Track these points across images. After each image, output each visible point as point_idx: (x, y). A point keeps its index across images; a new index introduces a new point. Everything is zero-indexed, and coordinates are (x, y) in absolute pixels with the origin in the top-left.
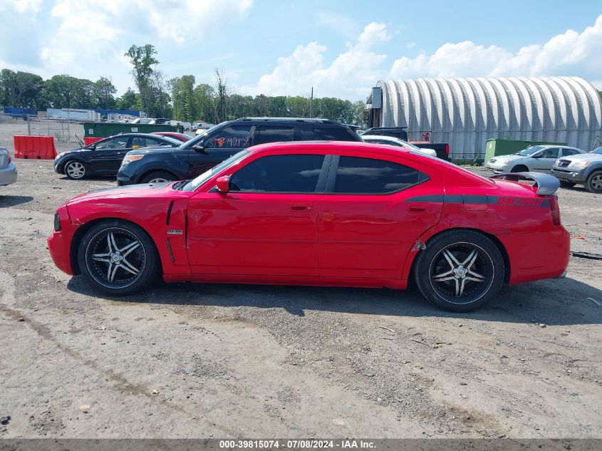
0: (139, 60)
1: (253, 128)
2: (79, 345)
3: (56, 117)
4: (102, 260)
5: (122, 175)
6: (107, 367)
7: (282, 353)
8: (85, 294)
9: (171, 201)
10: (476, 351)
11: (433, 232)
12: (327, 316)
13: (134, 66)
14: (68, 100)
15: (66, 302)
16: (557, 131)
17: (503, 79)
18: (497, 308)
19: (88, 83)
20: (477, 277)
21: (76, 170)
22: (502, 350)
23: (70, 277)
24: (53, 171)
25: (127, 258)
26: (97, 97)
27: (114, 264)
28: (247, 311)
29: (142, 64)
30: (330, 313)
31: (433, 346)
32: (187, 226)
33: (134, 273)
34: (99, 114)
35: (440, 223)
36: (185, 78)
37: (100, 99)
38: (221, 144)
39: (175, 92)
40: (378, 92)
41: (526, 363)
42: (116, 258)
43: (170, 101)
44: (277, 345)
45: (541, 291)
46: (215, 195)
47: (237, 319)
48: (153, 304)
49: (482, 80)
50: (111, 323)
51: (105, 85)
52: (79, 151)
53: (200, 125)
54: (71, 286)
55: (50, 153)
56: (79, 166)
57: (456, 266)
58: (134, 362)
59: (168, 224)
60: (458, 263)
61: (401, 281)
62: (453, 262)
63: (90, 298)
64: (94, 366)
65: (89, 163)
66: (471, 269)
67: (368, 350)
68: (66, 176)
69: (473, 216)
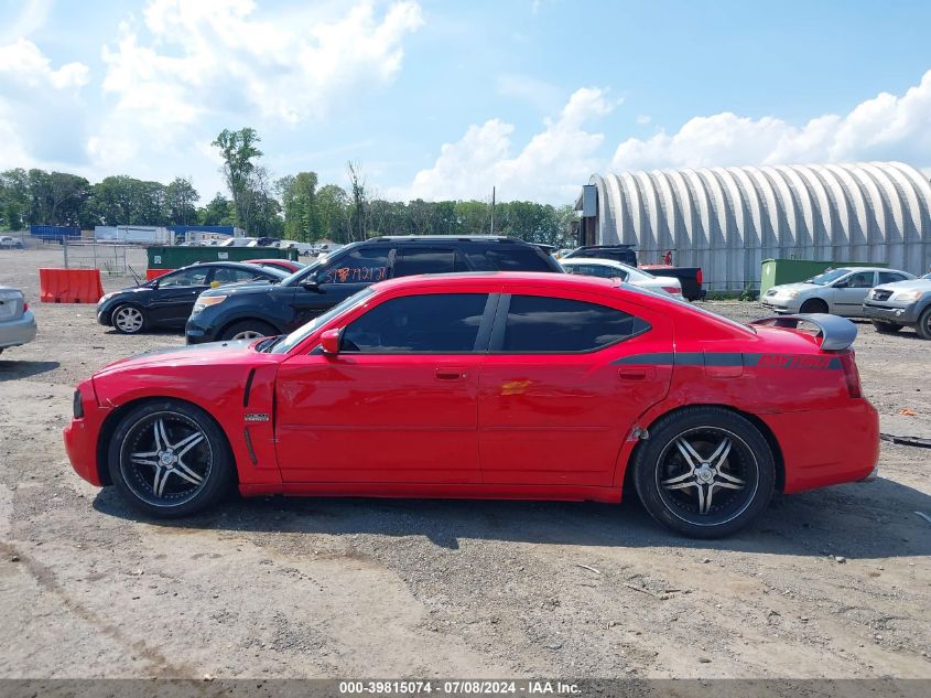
0: (233, 152)
1: (393, 252)
2: (96, 600)
3: (108, 238)
4: (147, 462)
5: (193, 326)
6: (137, 637)
7: (417, 611)
8: (119, 516)
9: (252, 370)
10: (729, 604)
11: (659, 411)
12: (496, 547)
13: (226, 160)
14: (127, 213)
15: (88, 529)
16: (871, 245)
17: (784, 168)
18: (768, 531)
19: (157, 187)
20: (732, 483)
21: (130, 320)
22: (772, 602)
23: (100, 489)
24: (95, 321)
25: (184, 459)
26: (171, 207)
27: (164, 469)
28: (366, 541)
29: (238, 157)
30: (500, 542)
31: (660, 596)
32: (275, 409)
33: (193, 481)
34: (173, 233)
35: (670, 397)
36: (303, 177)
37: (175, 210)
38: (343, 277)
39: (288, 198)
40: (592, 193)
41: (810, 623)
42: (167, 459)
43: (280, 211)
44: (409, 598)
45: (842, 502)
46: (319, 359)
47: (351, 555)
48: (222, 532)
49: (751, 169)
50: (154, 564)
51: (183, 189)
52: (136, 291)
53: (326, 247)
54: (100, 504)
55: (94, 294)
56: (134, 313)
57: (699, 465)
58: (180, 627)
59: (246, 405)
60: (700, 460)
61: (613, 490)
62: (693, 458)
63: (125, 521)
64: (117, 635)
65: (148, 309)
66: (722, 469)
67: (556, 604)
68: (113, 329)
69: (721, 385)
